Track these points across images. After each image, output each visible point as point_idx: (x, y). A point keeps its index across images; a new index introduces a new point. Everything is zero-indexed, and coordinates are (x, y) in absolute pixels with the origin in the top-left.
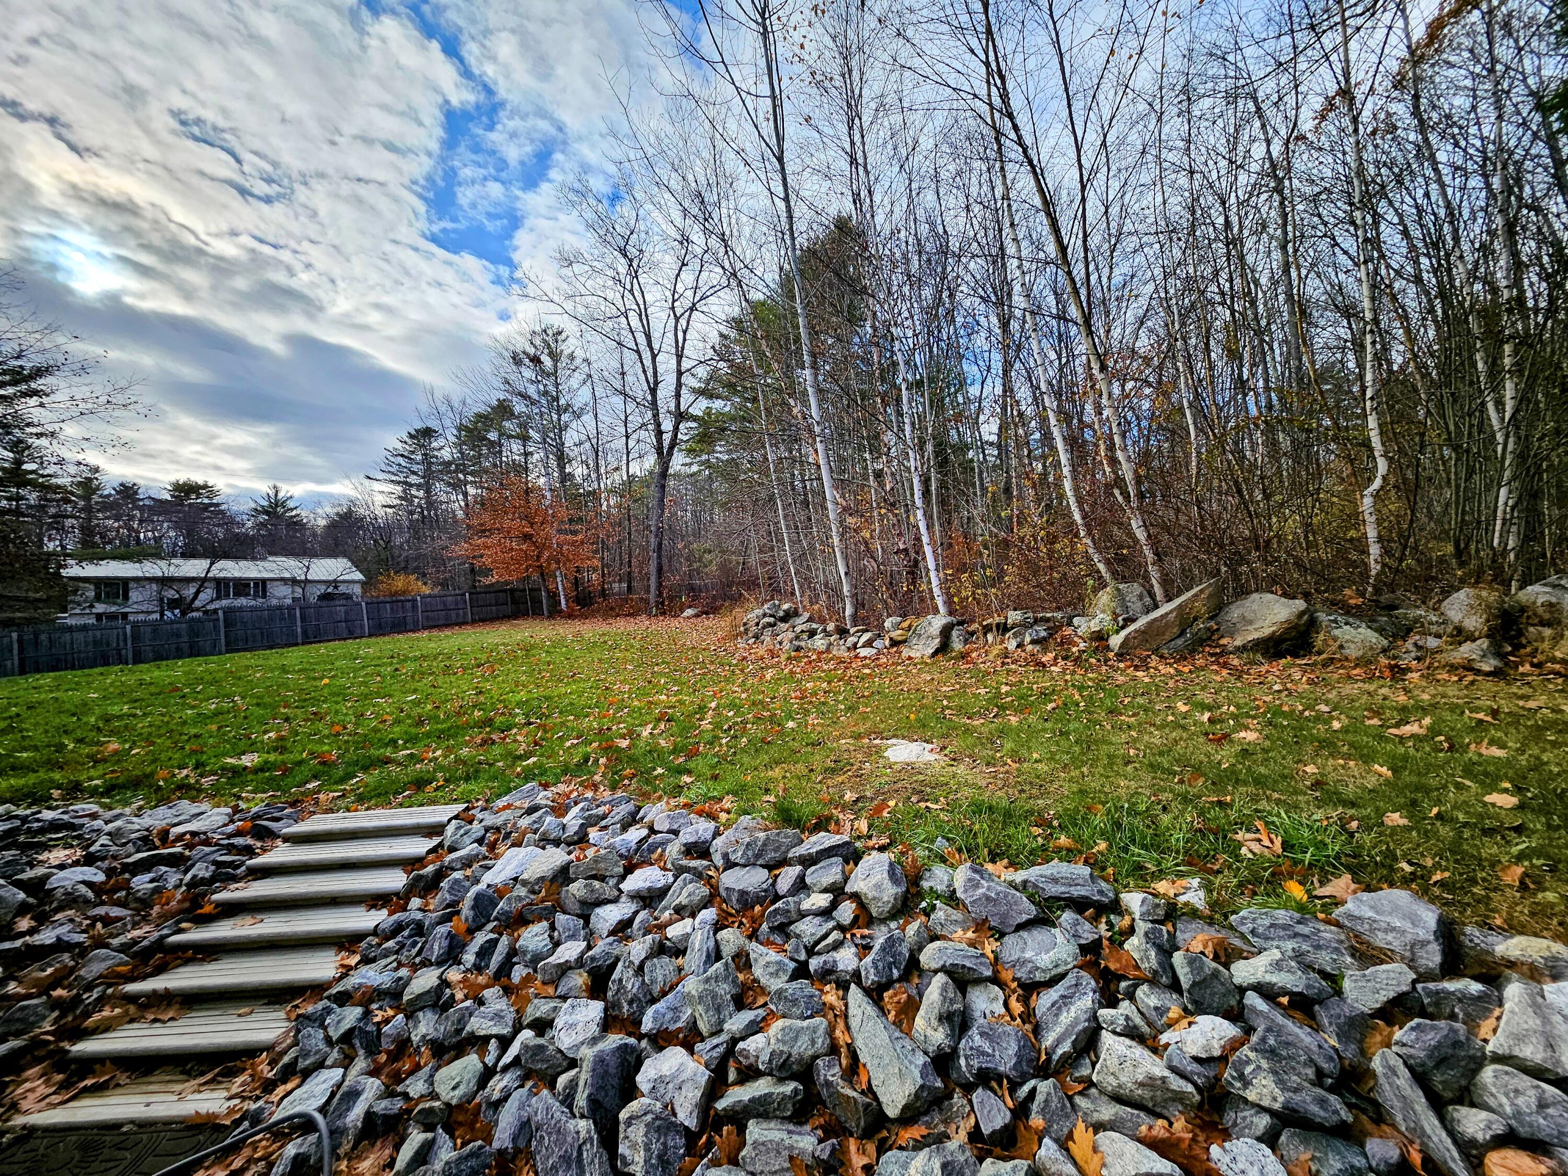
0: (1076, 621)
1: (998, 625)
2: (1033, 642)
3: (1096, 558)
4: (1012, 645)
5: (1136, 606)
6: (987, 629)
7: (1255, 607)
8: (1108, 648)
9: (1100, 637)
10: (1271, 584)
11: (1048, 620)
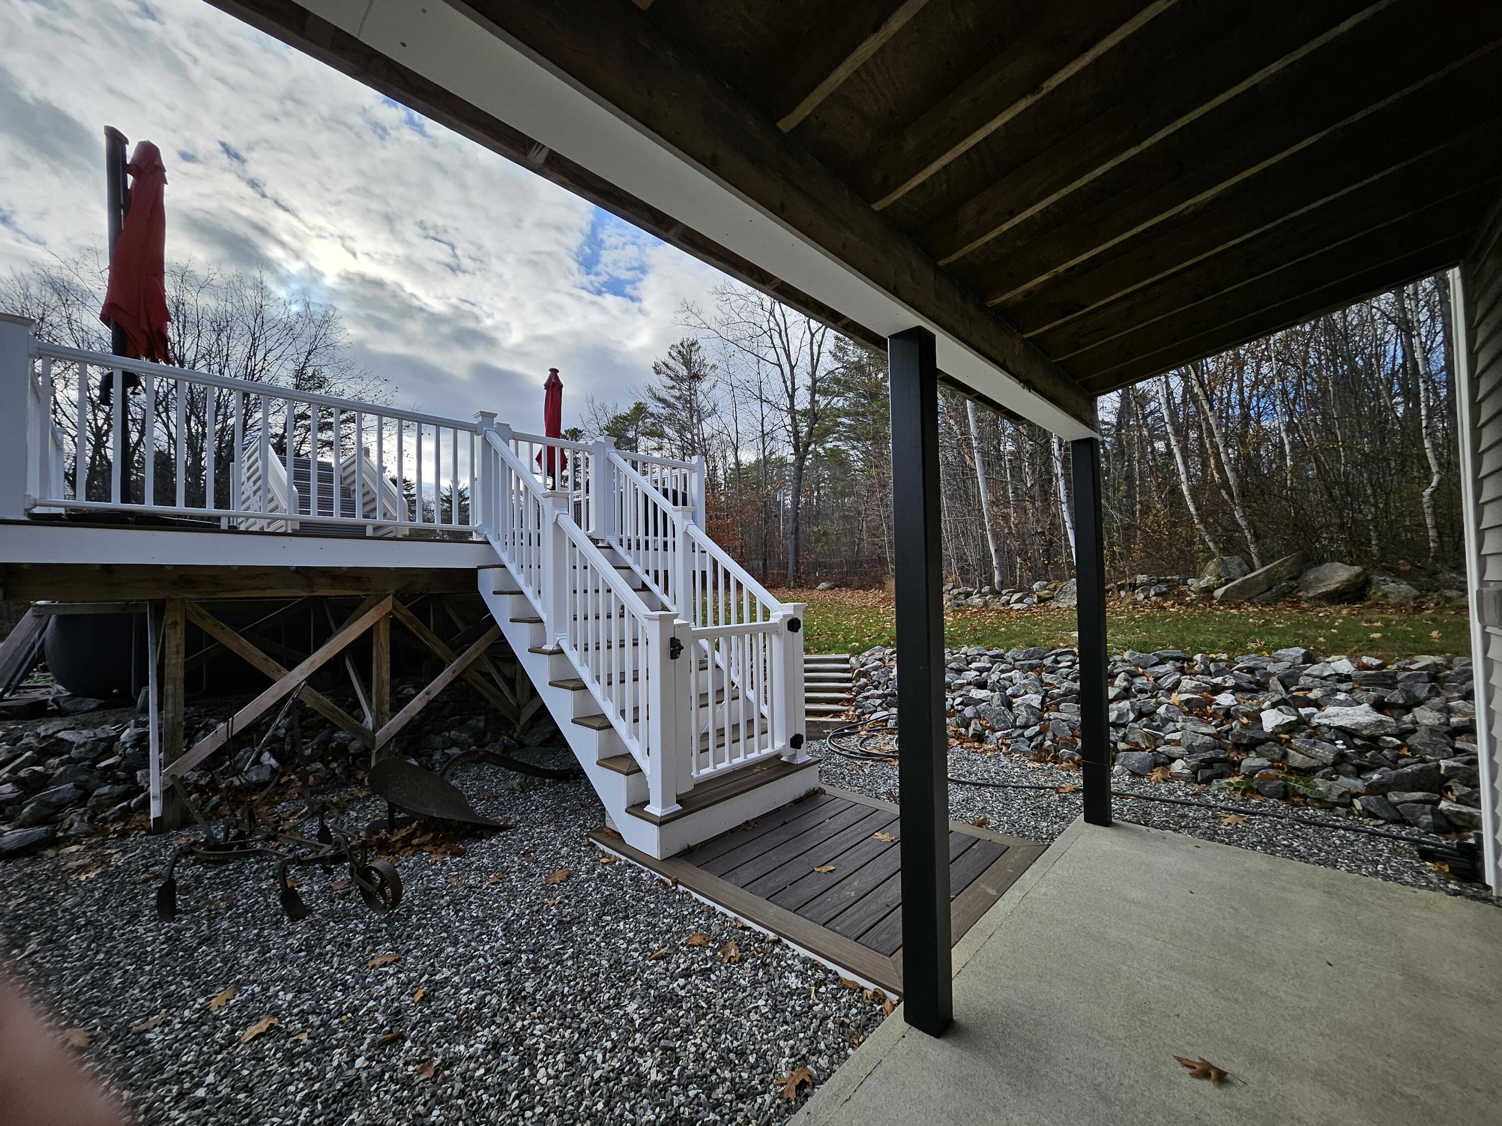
0: (1189, 581)
1: (1130, 584)
2: (1156, 595)
3: (1207, 538)
4: (1141, 597)
5: (1235, 570)
6: (1121, 588)
7: (1327, 571)
8: (1213, 598)
9: (1208, 591)
10: (1338, 557)
11: (1168, 581)
